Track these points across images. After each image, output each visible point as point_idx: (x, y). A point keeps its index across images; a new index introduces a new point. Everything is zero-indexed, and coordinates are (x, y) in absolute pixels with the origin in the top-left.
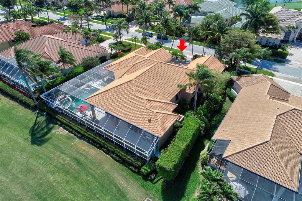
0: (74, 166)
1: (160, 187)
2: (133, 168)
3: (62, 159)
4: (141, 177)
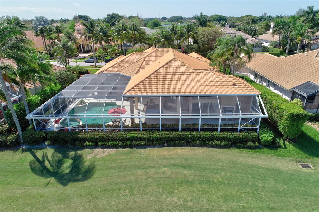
0: (185, 172)
1: (295, 148)
2: (250, 143)
3: (156, 173)
4: (266, 149)
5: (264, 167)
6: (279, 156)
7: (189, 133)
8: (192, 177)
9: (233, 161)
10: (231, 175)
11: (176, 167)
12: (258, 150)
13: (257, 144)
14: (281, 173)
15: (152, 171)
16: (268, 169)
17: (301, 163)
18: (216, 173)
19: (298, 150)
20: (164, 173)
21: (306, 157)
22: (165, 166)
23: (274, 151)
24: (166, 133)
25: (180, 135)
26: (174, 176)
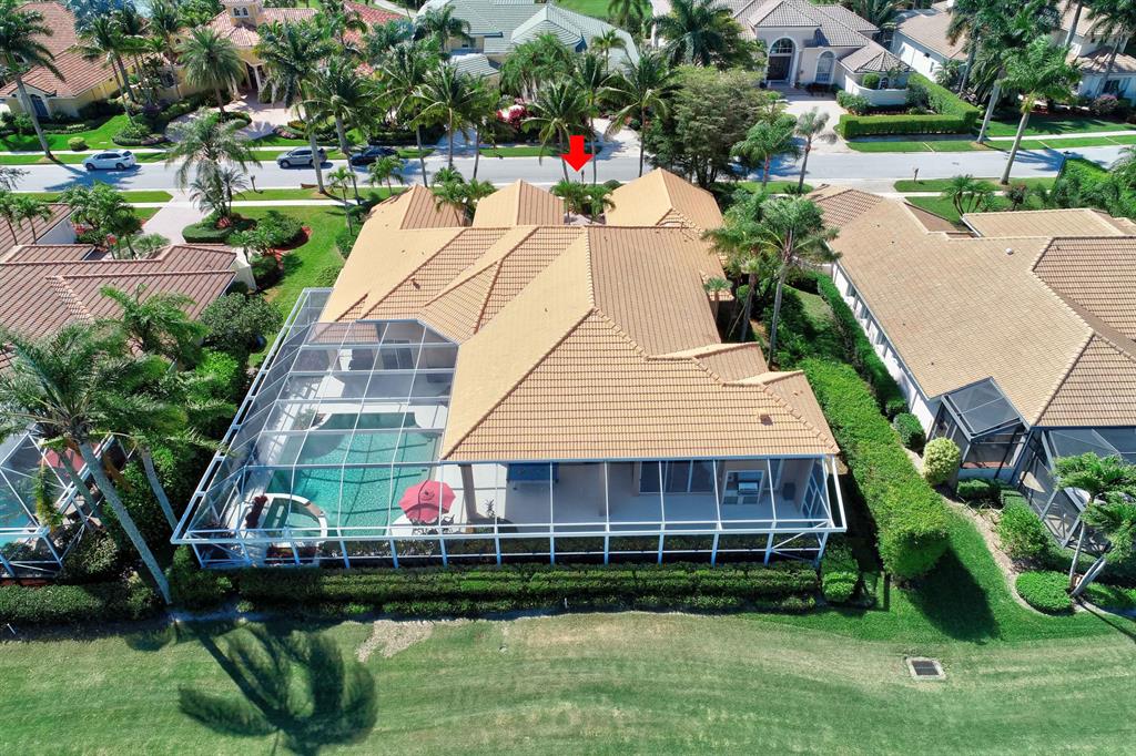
0: (616, 713)
1: (911, 607)
2: (794, 601)
3: (545, 720)
4: (835, 614)
5: (819, 679)
6: (865, 635)
7: (629, 574)
8: (633, 730)
9: (739, 663)
10: (730, 720)
11: (592, 698)
12: (813, 617)
13: (812, 601)
14: (857, 700)
15: (532, 711)
16: (825, 688)
17: (916, 659)
18: (694, 713)
19: (918, 615)
20: (562, 719)
21: (934, 639)
22: (565, 696)
23: (854, 620)
24: (567, 574)
25: (607, 580)
26: (587, 731)
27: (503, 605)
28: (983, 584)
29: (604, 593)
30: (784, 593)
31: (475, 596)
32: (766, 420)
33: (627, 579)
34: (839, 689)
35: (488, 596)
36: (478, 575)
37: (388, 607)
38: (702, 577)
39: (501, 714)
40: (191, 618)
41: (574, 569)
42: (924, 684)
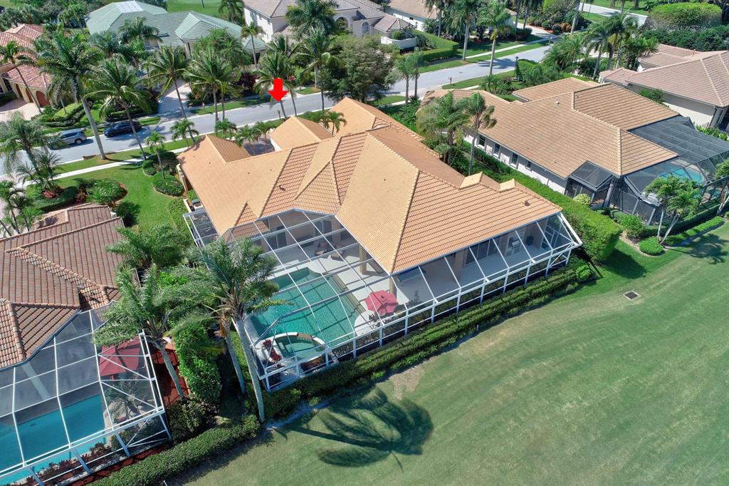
1: (610, 273)
2: (570, 287)
3: (518, 381)
4: (585, 287)
5: (603, 315)
6: (603, 291)
7: (500, 301)
8: (558, 367)
9: (570, 322)
10: (588, 345)
11: (529, 362)
12: (578, 292)
13: (576, 284)
15: (509, 380)
17: (626, 293)
18: (573, 349)
19: (614, 275)
20: (526, 377)
21: (626, 283)
22: (517, 367)
23: (595, 286)
24: (473, 312)
25: (493, 308)
26: (540, 377)
27: (452, 340)
28: (627, 253)
29: (494, 315)
30: (564, 285)
31: (436, 342)
32: (527, 204)
33: (501, 304)
34: (613, 316)
35: (443, 339)
36: (432, 330)
37: (394, 367)
38: (531, 290)
39: (498, 389)
40: (282, 424)
41: (474, 309)
42: (636, 302)
